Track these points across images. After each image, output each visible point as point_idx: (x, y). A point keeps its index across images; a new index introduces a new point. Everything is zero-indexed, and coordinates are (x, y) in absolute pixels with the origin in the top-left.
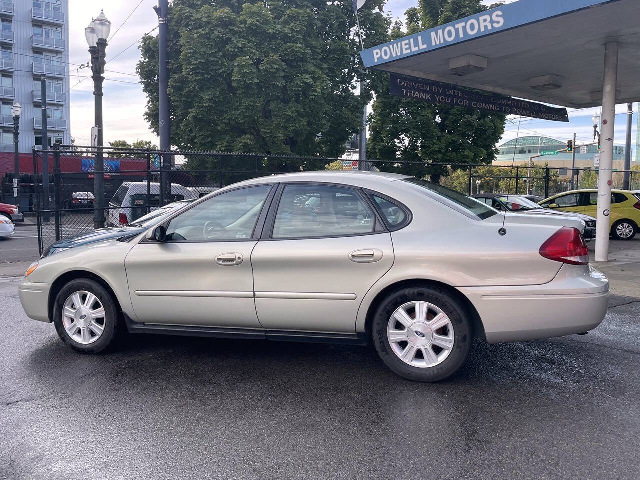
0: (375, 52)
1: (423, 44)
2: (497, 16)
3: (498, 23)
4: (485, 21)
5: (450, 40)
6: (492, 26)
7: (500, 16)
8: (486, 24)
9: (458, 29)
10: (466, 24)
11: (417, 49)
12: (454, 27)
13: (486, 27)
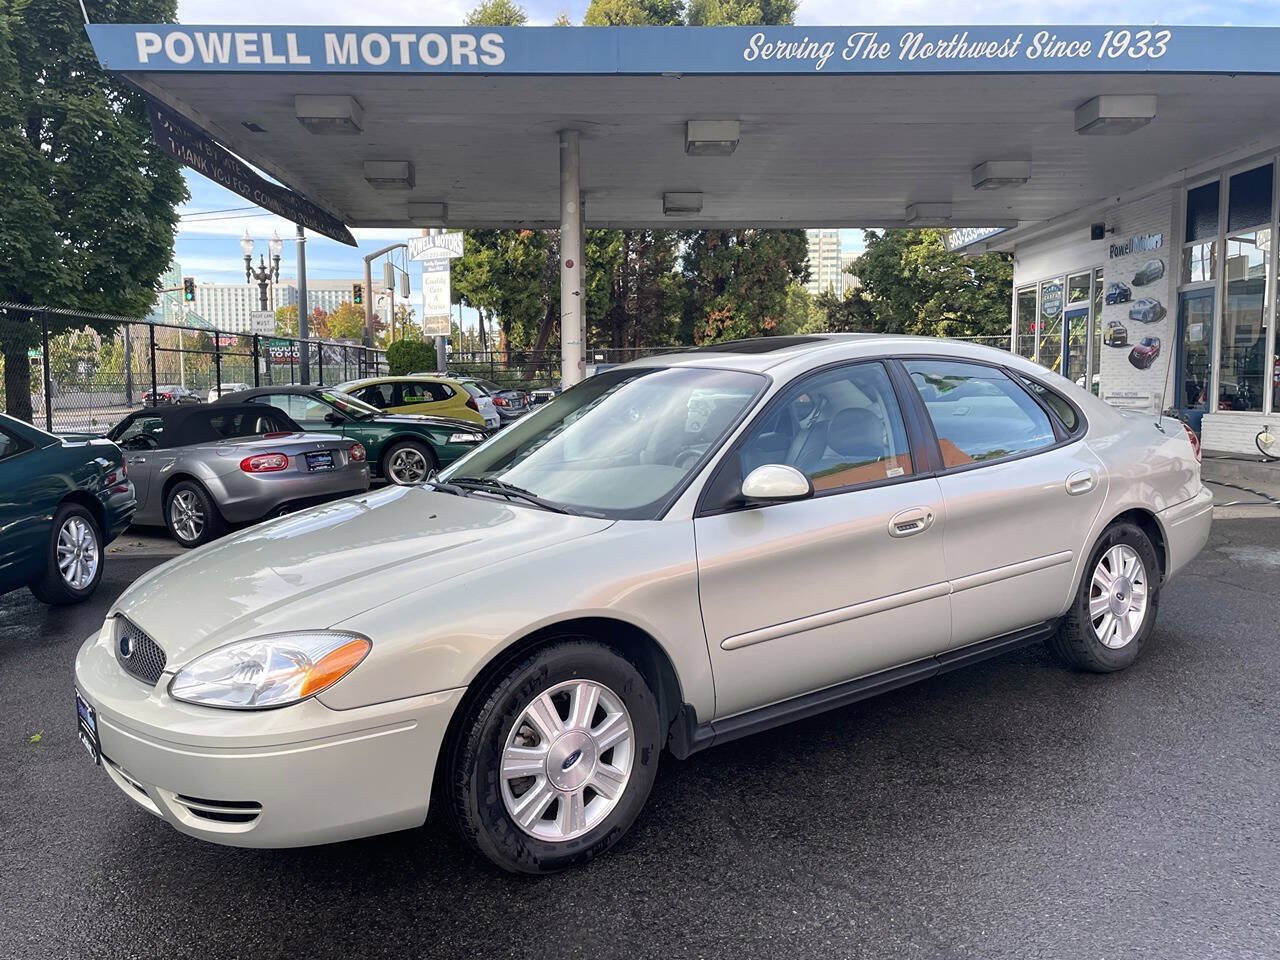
0: (141, 37)
1: (300, 53)
2: (492, 42)
3: (493, 56)
4: (464, 44)
5: (377, 62)
6: (479, 60)
7: (498, 45)
8: (465, 51)
9: (398, 43)
10: (419, 39)
11: (281, 60)
12: (389, 39)
13: (465, 57)
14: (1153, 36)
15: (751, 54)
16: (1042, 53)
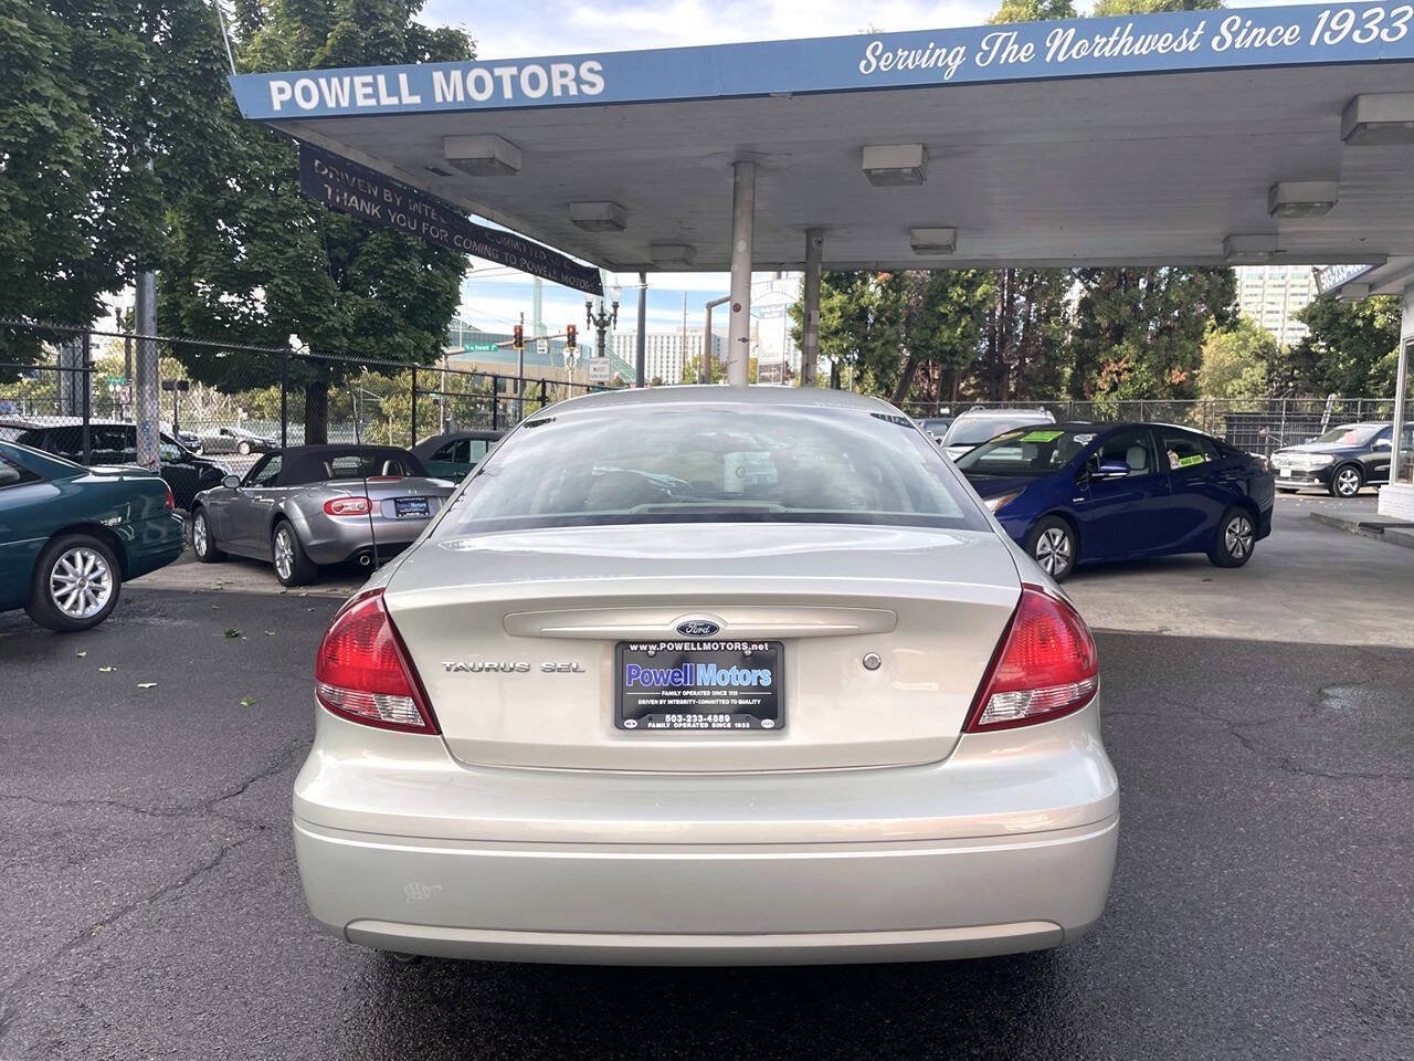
0: (274, 85)
1: (411, 93)
2: (591, 70)
3: (593, 85)
4: (564, 74)
5: (481, 98)
6: (579, 90)
7: (597, 73)
8: (565, 81)
9: (500, 77)
10: (520, 72)
11: (395, 101)
12: (492, 73)
13: (565, 88)
14: (1388, 13)
15: (868, 65)
16: (1233, 43)
